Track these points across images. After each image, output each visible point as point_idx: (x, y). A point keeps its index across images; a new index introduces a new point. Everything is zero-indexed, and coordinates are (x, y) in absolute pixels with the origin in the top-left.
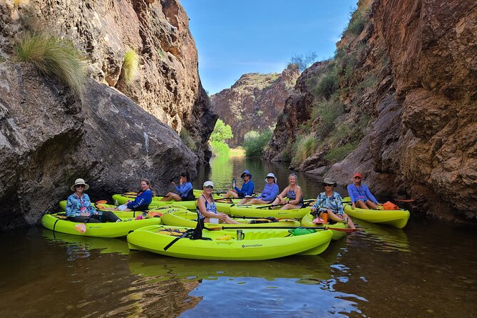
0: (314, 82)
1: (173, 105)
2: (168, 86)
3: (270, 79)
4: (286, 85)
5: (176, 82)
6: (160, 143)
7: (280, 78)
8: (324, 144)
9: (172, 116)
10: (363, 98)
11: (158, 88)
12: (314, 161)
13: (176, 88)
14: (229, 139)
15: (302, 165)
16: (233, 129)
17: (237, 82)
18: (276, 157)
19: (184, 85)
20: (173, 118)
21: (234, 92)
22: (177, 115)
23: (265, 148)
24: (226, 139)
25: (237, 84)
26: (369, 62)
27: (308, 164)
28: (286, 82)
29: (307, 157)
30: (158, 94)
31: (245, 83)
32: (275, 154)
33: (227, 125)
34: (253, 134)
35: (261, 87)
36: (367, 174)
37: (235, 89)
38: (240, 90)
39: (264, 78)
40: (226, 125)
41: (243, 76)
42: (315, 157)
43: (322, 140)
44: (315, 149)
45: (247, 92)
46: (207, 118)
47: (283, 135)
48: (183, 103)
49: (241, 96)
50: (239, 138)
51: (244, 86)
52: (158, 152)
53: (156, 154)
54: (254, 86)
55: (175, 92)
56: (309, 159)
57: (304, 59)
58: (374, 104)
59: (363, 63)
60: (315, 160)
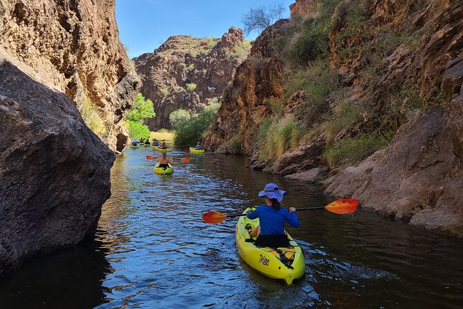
0: (282, 43)
1: (70, 55)
2: (63, 21)
3: (206, 44)
4: (227, 53)
5: (78, 15)
6: (26, 123)
7: (219, 43)
8: (313, 132)
9: (67, 76)
10: (389, 63)
11: (41, 20)
12: (296, 159)
13: (77, 27)
14: (149, 119)
15: (276, 164)
16: (155, 106)
17: (163, 46)
18: (222, 146)
19: (91, 30)
20: (70, 80)
21: (159, 58)
22: (77, 74)
23: (205, 135)
24: (145, 119)
25: (163, 48)
26: (380, 12)
27: (287, 162)
28: (226, 49)
29: (284, 152)
30: (41, 30)
31: (173, 47)
32: (220, 143)
33: (148, 100)
34: (182, 114)
35: (194, 54)
36: (433, 194)
37: (160, 54)
38: (167, 56)
39: (198, 43)
40: (146, 100)
41: (171, 38)
42: (299, 153)
43: (310, 126)
44: (298, 139)
45: (175, 58)
46: (124, 86)
47: (232, 116)
48: (88, 59)
49: (168, 63)
50: (162, 117)
51: (173, 51)
52: (20, 143)
53: (13, 149)
54: (186, 51)
55: (76, 34)
56: (289, 154)
57: (267, 12)
58: (418, 70)
59: (371, 15)
60: (298, 156)
